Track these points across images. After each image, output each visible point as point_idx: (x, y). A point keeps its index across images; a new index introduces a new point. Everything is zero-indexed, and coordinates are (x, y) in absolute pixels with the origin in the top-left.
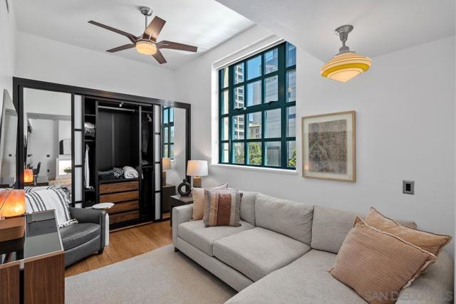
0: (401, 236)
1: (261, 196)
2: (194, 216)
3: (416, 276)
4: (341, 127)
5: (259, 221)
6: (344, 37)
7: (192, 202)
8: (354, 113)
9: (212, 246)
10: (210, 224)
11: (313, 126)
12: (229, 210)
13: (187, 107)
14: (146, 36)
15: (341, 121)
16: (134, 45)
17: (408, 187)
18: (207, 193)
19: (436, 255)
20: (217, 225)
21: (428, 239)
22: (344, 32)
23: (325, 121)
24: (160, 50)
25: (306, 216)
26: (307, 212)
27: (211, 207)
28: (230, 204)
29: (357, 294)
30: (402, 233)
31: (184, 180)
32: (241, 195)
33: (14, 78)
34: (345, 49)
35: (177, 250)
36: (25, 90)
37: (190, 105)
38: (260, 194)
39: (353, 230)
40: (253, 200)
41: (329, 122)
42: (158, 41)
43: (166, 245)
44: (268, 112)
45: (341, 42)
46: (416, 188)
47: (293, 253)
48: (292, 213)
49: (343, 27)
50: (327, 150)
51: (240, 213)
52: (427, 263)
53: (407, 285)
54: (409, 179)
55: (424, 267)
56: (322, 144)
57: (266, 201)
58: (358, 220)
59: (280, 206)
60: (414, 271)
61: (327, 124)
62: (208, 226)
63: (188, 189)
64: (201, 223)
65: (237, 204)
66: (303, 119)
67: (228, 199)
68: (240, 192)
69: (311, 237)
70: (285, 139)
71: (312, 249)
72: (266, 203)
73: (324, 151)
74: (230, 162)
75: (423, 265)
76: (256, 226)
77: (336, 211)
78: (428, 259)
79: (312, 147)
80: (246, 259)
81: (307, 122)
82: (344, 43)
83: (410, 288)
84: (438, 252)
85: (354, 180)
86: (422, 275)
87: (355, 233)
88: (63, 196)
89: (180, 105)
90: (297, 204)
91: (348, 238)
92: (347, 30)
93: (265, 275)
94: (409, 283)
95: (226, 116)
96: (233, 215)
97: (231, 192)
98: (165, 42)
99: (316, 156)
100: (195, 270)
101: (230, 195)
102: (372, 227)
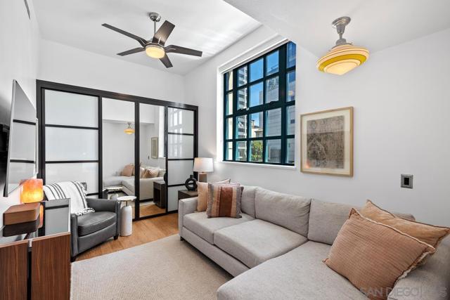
0: (397, 227)
1: (260, 189)
2: (198, 208)
3: (413, 267)
4: (339, 123)
5: (259, 214)
6: (341, 30)
7: (197, 196)
8: (352, 109)
9: (213, 234)
10: (212, 215)
11: (312, 123)
12: (230, 202)
13: (194, 109)
14: (155, 40)
15: (338, 117)
16: (144, 49)
17: (407, 181)
18: (210, 187)
19: (434, 247)
20: (219, 217)
21: (426, 231)
22: (341, 25)
23: (323, 118)
24: (167, 54)
25: (303, 209)
26: (304, 205)
27: (214, 199)
28: (231, 197)
29: (351, 283)
30: (398, 224)
31: (191, 176)
32: (242, 188)
33: (37, 80)
34: (342, 41)
35: (182, 239)
36: (47, 91)
37: (197, 107)
38: (260, 188)
39: (349, 221)
40: (253, 194)
41: (327, 119)
42: (166, 45)
43: (173, 234)
44: (269, 111)
45: (338, 35)
46: (415, 182)
47: (290, 244)
48: (290, 206)
49: (340, 19)
50: (324, 145)
51: (241, 205)
52: (425, 255)
53: (403, 276)
54: (407, 173)
55: (422, 258)
56: (319, 140)
57: (265, 194)
58: (353, 212)
59: (278, 199)
60: (411, 263)
61: (325, 121)
62: (210, 217)
63: (194, 184)
64: (204, 214)
65: (238, 196)
66: (302, 116)
67: (230, 192)
68: (241, 186)
69: (308, 229)
70: (285, 137)
71: (308, 240)
72: (265, 197)
73: (322, 147)
74: (234, 160)
75: (420, 256)
76: (256, 218)
77: (332, 204)
78: (425, 250)
79: (311, 143)
80: (243, 248)
81: (306, 119)
82: (341, 35)
83: (406, 279)
84: (436, 244)
85: (352, 175)
86: (419, 267)
87: (350, 224)
88: (81, 188)
89: (188, 107)
90: (294, 197)
91: (343, 228)
92: (344, 22)
93: (261, 263)
94: (405, 274)
95: (230, 116)
96: (234, 206)
97: (233, 186)
98: (173, 46)
99: (314, 152)
100: (198, 257)
101: (232, 188)
102: (367, 219)
